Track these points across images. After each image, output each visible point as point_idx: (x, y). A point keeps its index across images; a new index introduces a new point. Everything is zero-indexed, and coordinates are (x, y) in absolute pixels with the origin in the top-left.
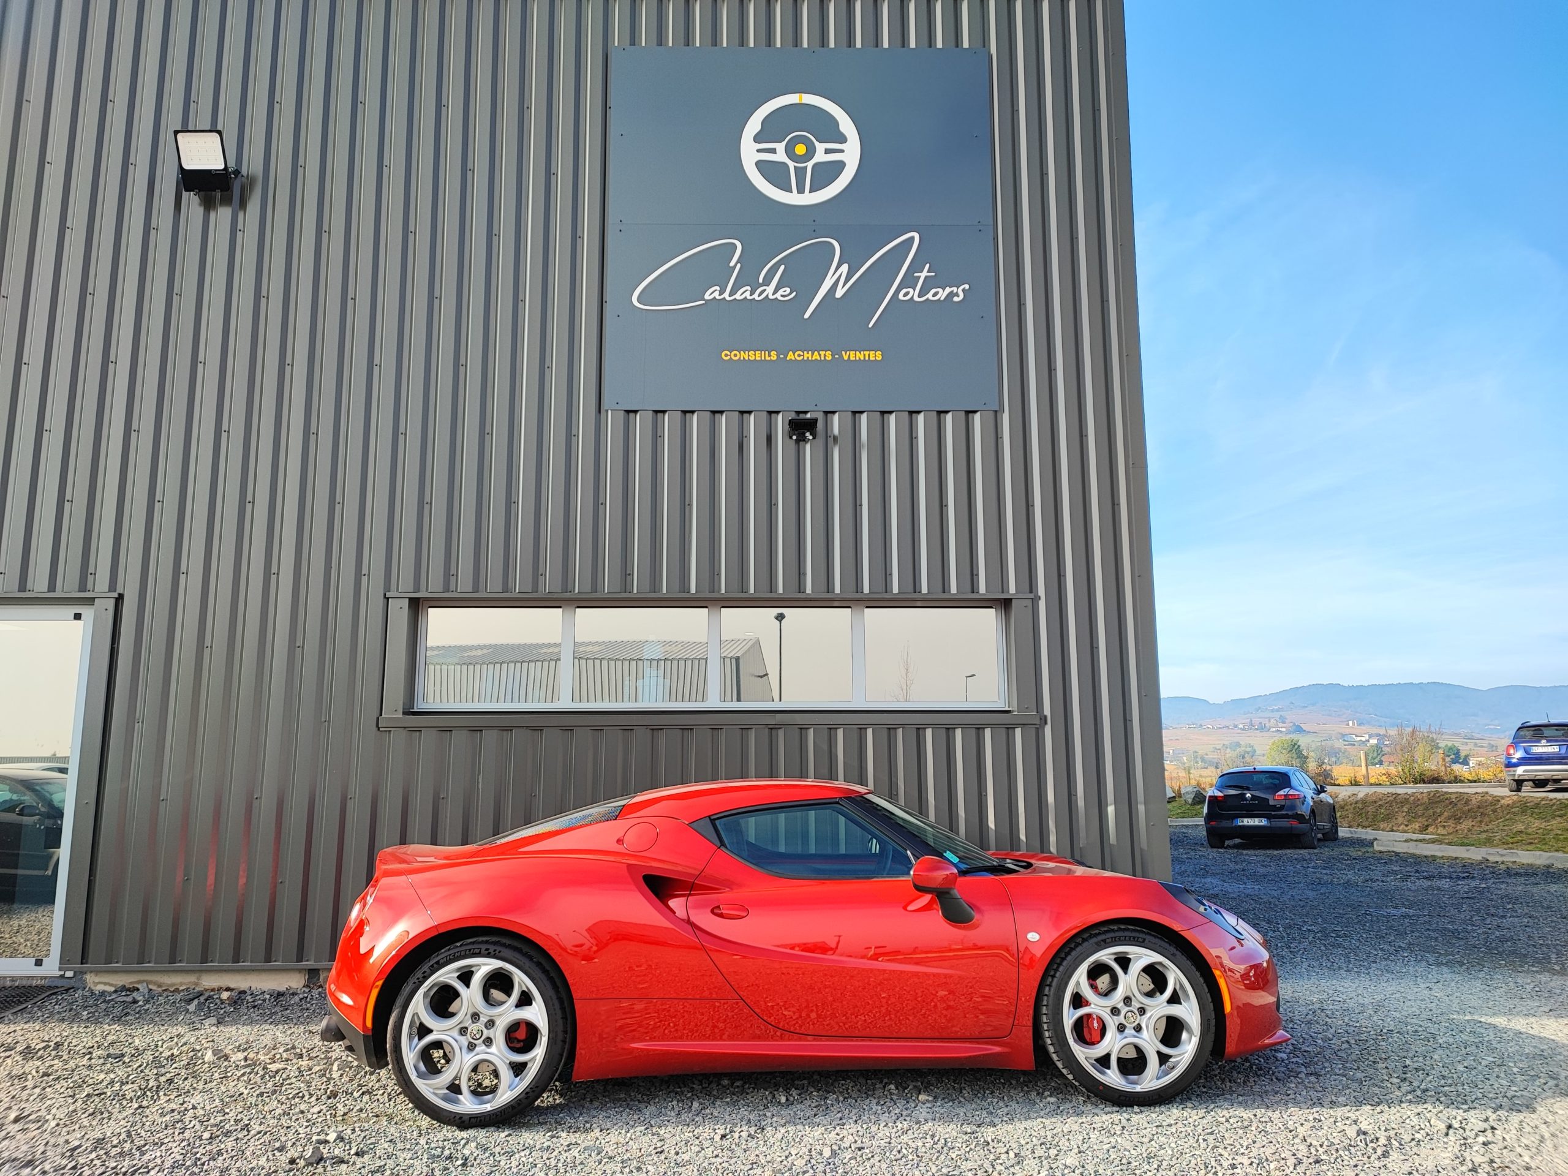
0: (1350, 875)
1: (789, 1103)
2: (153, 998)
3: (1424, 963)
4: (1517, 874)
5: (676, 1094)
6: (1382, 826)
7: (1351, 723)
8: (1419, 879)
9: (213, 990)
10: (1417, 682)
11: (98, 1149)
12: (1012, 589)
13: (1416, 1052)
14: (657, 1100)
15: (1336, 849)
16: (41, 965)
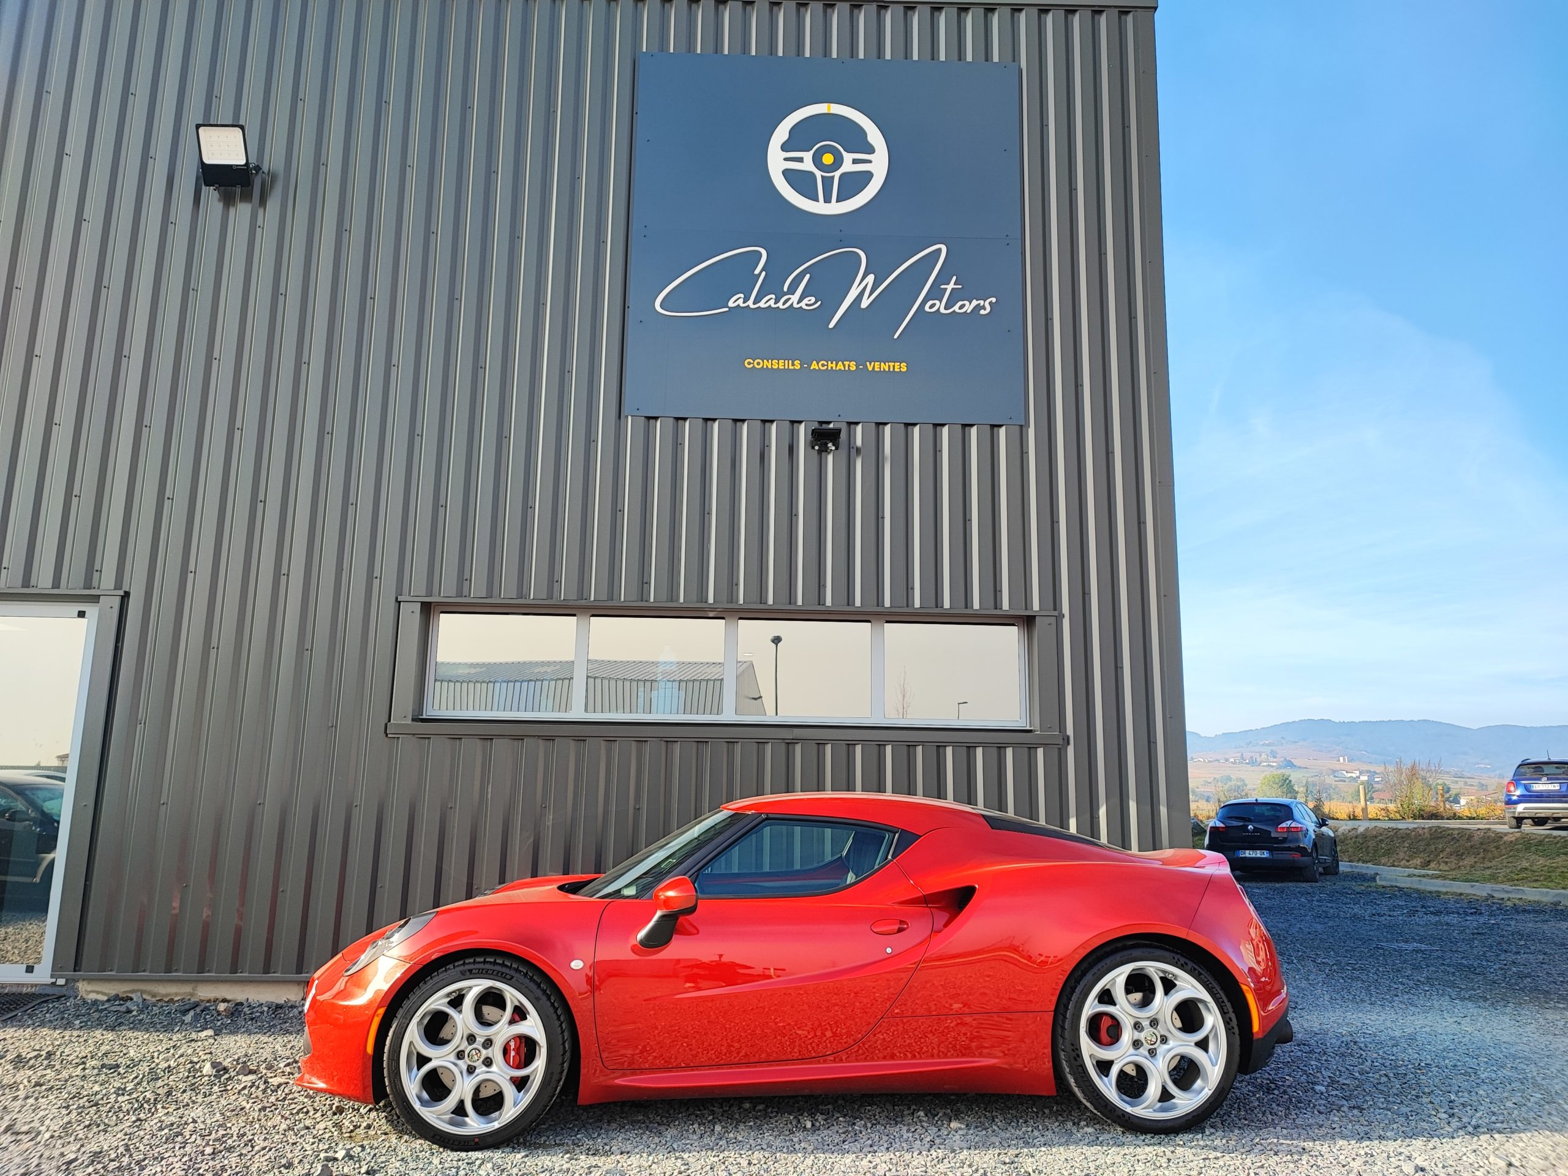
0: (1356, 909)
1: (815, 1129)
2: (147, 1008)
3: (1447, 997)
4: (1525, 911)
5: (697, 1117)
6: (1383, 861)
7: (1341, 759)
8: (1426, 914)
9: (209, 1001)
10: (1408, 720)
11: (95, 1163)
12: (1036, 606)
13: (1459, 1087)
14: (677, 1123)
15: (1338, 883)
16: (32, 972)
